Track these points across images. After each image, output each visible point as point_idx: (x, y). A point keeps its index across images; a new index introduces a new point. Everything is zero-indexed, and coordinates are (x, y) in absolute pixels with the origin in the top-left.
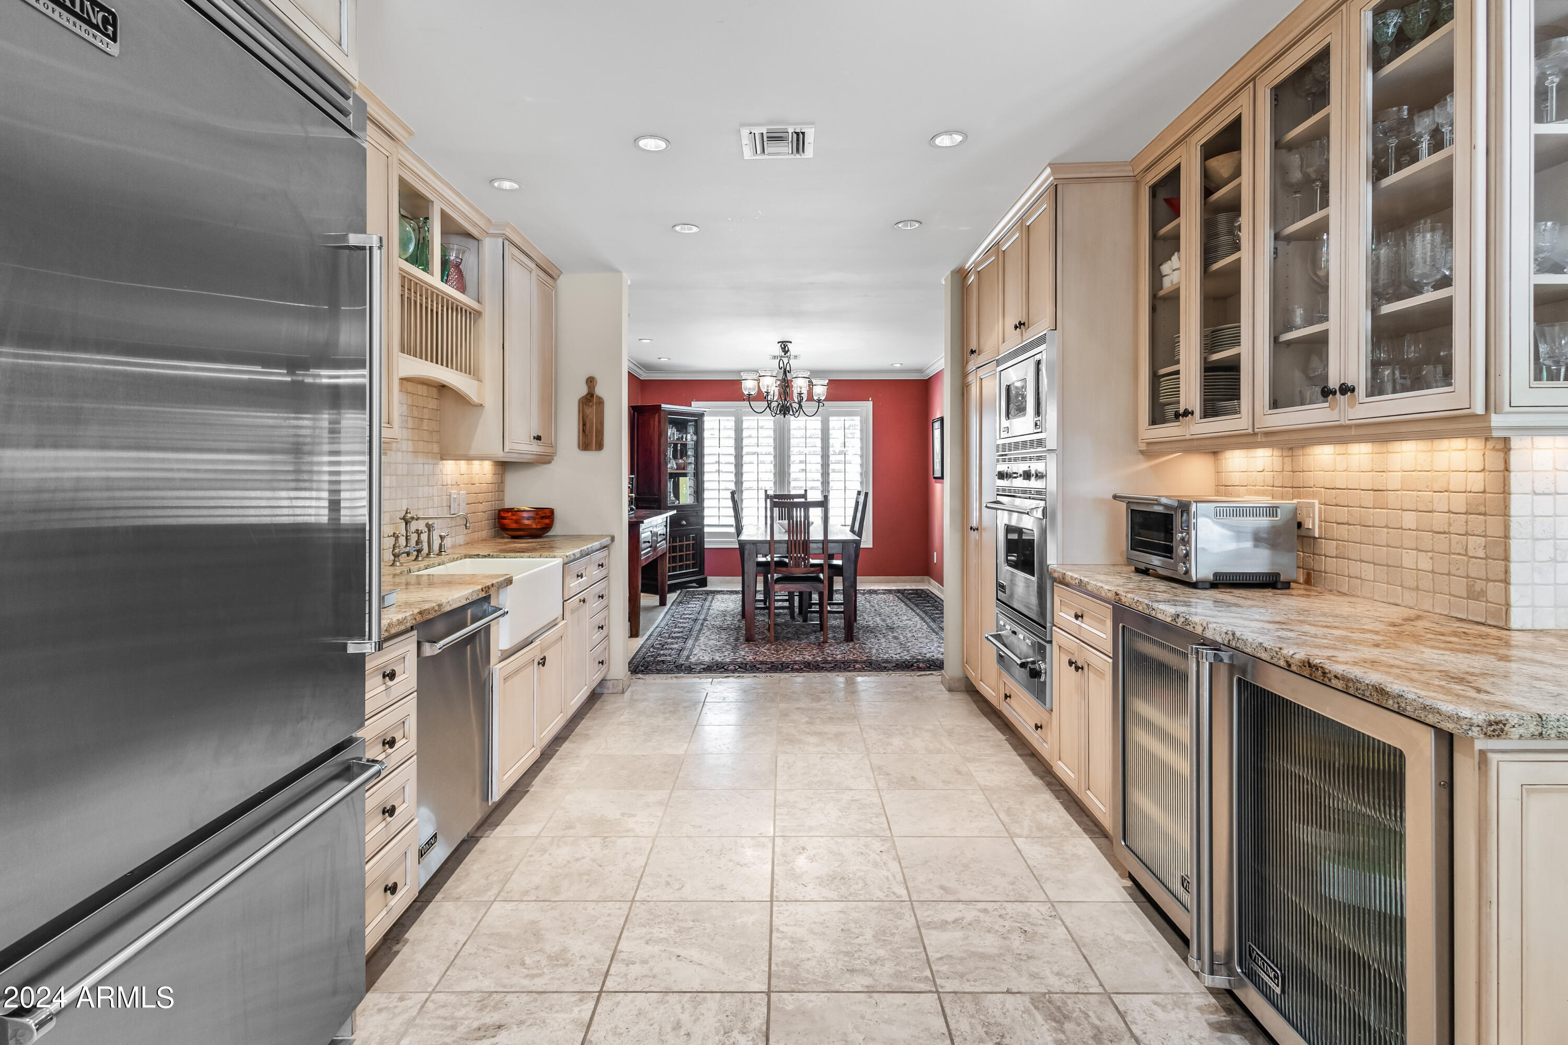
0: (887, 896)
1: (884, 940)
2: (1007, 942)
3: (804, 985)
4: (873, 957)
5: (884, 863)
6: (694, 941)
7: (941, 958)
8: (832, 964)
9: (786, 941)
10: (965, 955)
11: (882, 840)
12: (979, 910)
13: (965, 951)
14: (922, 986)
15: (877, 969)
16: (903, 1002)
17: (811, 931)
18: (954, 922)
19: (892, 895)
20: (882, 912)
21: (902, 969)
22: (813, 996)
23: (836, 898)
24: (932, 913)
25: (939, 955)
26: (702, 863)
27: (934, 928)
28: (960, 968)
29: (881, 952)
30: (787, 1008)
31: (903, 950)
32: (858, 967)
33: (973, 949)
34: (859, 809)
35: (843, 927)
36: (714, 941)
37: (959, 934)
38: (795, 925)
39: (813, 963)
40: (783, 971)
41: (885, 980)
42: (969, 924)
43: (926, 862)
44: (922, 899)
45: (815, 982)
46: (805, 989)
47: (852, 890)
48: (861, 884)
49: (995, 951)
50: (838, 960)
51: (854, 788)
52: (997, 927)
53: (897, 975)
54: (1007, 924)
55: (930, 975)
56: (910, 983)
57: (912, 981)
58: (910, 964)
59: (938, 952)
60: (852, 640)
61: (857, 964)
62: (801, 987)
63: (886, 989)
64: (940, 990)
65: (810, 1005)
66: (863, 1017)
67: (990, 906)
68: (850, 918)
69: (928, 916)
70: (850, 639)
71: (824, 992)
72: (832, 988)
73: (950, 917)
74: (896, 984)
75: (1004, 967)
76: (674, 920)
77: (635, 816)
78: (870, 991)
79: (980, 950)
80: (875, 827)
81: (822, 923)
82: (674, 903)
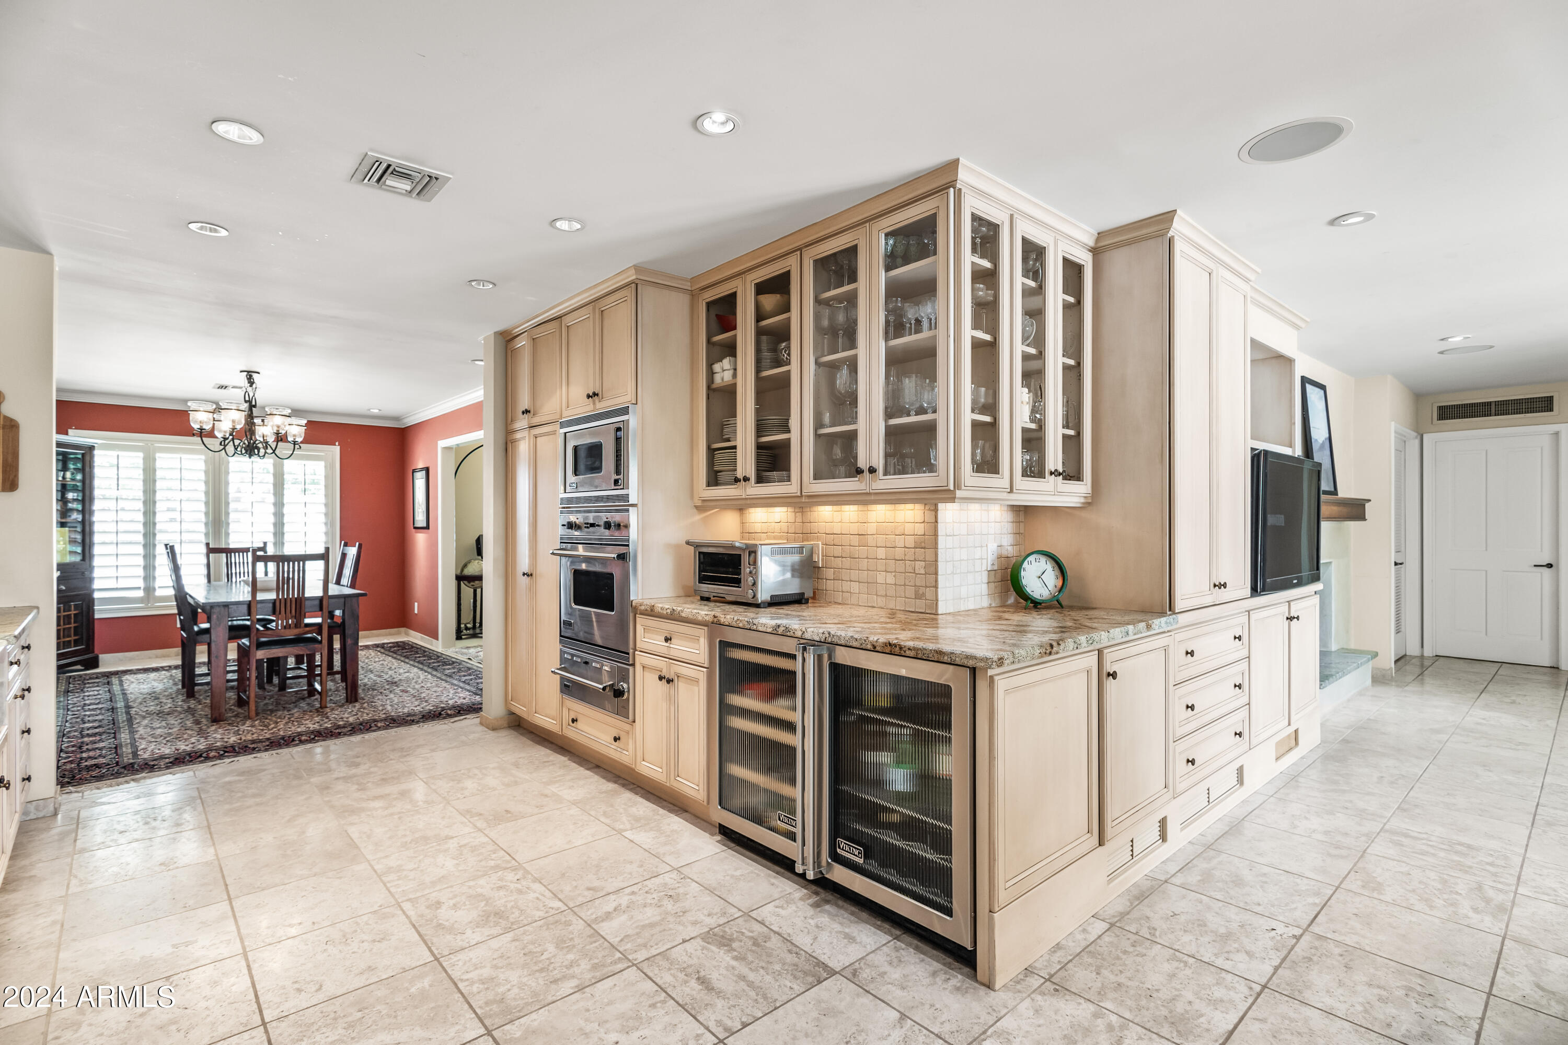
0: (547, 912)
1: (567, 947)
2: (663, 908)
3: (519, 1011)
4: (566, 963)
5: (527, 888)
6: (374, 1027)
7: (622, 940)
8: (534, 984)
9: (477, 985)
10: (638, 930)
11: (513, 870)
12: (628, 894)
13: (637, 927)
14: (620, 966)
15: (576, 970)
16: (613, 984)
17: (496, 967)
18: (615, 910)
19: (551, 910)
20: (551, 926)
21: (596, 961)
22: (534, 1016)
23: (501, 932)
24: (593, 910)
25: (618, 939)
26: (329, 956)
27: (602, 921)
28: (640, 941)
29: (571, 957)
30: (516, 1036)
31: (588, 947)
32: (559, 976)
33: (642, 924)
34: (472, 852)
35: (523, 952)
36: (399, 1018)
37: (624, 918)
38: (476, 969)
39: (516, 990)
40: (491, 1010)
41: (588, 976)
42: (628, 907)
43: (564, 874)
44: (578, 904)
45: (527, 1004)
46: (522, 1014)
47: (511, 920)
48: (517, 913)
49: (658, 918)
50: (537, 979)
51: (454, 835)
52: (649, 901)
53: (595, 967)
54: (654, 896)
55: (621, 956)
56: (610, 968)
57: (609, 966)
58: (600, 955)
59: (616, 937)
60: (356, 701)
61: (557, 974)
62: (518, 1014)
63: (593, 981)
64: (635, 962)
65: (536, 1023)
66: (588, 1010)
67: (635, 888)
68: (525, 942)
69: (592, 914)
70: (353, 699)
71: (541, 1008)
72: (547, 1002)
73: (609, 907)
74: (598, 975)
75: (671, 926)
76: (335, 1019)
78: (580, 989)
79: (647, 922)
80: (499, 862)
81: (501, 957)
82: (322, 1005)
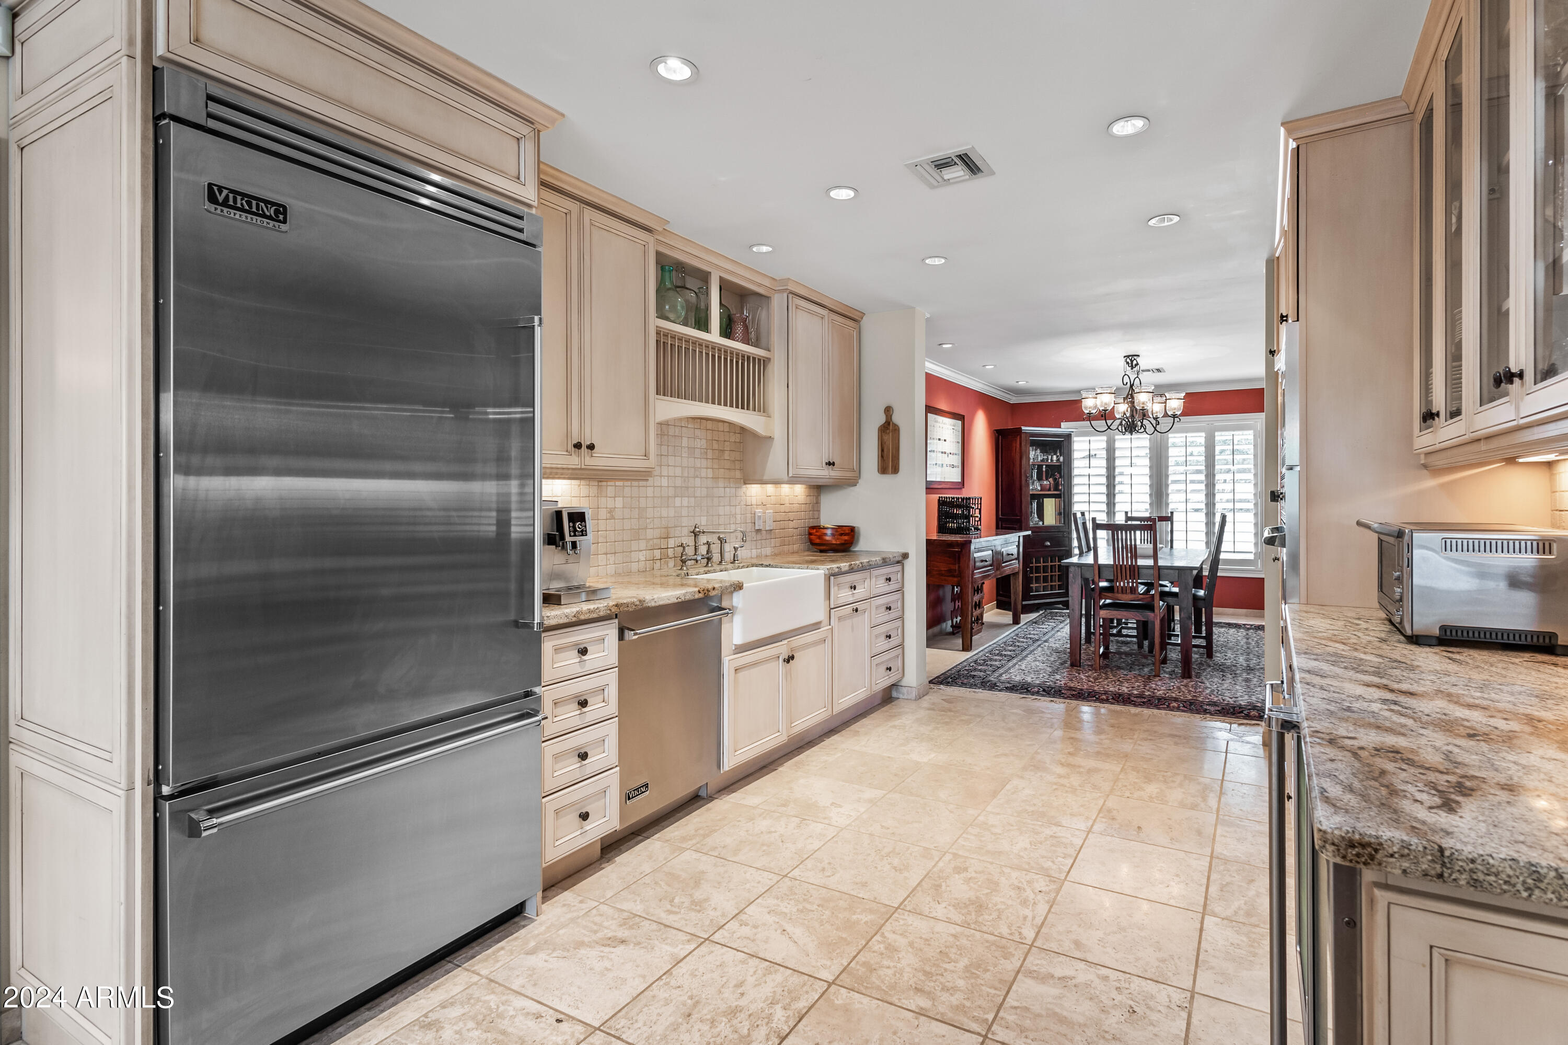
0: (1011, 934)
1: (973, 973)
2: (1103, 1016)
3: (866, 988)
4: (949, 985)
5: (1035, 903)
6: (806, 922)
7: (1016, 1008)
8: (906, 978)
9: (882, 946)
10: (1044, 1013)
11: (1050, 881)
12: (1098, 976)
13: (1048, 1009)
14: (975, 1027)
15: (945, 996)
16: (944, 1033)
17: (911, 944)
18: (1059, 979)
19: (1017, 934)
20: (993, 948)
21: (968, 1004)
22: (866, 1000)
23: (959, 922)
24: (1045, 963)
25: (1016, 1004)
26: (865, 859)
27: (1034, 978)
28: (1028, 1023)
29: (961, 983)
30: (836, 1002)
31: (983, 988)
32: (927, 989)
33: (1058, 1010)
34: (1052, 846)
35: (943, 949)
36: (822, 927)
37: (1055, 991)
38: (901, 935)
39: (890, 972)
40: (858, 970)
41: (941, 1009)
42: (1075, 986)
43: (1080, 914)
44: (1045, 947)
45: (879, 988)
46: (864, 991)
47: (980, 919)
48: (995, 915)
49: (1081, 1020)
50: (914, 976)
51: (1065, 825)
52: (1103, 998)
53: (960, 1008)
54: (1119, 998)
55: (991, 1020)
56: (966, 1020)
57: (968, 1018)
58: (979, 1003)
59: (1017, 1001)
60: (1190, 677)
61: (929, 985)
62: (862, 989)
63: (938, 1017)
64: (990, 1036)
65: (857, 1006)
66: (895, 1033)
67: (1113, 975)
68: (958, 943)
69: (1037, 965)
70: (1186, 675)
71: (878, 999)
72: (889, 999)
73: (1058, 972)
74: (950, 1015)
75: (1078, 1038)
76: (804, 900)
77: (840, 806)
78: (921, 1013)
79: (1065, 1013)
80: (1054, 867)
81: (926, 940)
82: (814, 887)
